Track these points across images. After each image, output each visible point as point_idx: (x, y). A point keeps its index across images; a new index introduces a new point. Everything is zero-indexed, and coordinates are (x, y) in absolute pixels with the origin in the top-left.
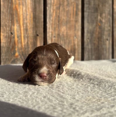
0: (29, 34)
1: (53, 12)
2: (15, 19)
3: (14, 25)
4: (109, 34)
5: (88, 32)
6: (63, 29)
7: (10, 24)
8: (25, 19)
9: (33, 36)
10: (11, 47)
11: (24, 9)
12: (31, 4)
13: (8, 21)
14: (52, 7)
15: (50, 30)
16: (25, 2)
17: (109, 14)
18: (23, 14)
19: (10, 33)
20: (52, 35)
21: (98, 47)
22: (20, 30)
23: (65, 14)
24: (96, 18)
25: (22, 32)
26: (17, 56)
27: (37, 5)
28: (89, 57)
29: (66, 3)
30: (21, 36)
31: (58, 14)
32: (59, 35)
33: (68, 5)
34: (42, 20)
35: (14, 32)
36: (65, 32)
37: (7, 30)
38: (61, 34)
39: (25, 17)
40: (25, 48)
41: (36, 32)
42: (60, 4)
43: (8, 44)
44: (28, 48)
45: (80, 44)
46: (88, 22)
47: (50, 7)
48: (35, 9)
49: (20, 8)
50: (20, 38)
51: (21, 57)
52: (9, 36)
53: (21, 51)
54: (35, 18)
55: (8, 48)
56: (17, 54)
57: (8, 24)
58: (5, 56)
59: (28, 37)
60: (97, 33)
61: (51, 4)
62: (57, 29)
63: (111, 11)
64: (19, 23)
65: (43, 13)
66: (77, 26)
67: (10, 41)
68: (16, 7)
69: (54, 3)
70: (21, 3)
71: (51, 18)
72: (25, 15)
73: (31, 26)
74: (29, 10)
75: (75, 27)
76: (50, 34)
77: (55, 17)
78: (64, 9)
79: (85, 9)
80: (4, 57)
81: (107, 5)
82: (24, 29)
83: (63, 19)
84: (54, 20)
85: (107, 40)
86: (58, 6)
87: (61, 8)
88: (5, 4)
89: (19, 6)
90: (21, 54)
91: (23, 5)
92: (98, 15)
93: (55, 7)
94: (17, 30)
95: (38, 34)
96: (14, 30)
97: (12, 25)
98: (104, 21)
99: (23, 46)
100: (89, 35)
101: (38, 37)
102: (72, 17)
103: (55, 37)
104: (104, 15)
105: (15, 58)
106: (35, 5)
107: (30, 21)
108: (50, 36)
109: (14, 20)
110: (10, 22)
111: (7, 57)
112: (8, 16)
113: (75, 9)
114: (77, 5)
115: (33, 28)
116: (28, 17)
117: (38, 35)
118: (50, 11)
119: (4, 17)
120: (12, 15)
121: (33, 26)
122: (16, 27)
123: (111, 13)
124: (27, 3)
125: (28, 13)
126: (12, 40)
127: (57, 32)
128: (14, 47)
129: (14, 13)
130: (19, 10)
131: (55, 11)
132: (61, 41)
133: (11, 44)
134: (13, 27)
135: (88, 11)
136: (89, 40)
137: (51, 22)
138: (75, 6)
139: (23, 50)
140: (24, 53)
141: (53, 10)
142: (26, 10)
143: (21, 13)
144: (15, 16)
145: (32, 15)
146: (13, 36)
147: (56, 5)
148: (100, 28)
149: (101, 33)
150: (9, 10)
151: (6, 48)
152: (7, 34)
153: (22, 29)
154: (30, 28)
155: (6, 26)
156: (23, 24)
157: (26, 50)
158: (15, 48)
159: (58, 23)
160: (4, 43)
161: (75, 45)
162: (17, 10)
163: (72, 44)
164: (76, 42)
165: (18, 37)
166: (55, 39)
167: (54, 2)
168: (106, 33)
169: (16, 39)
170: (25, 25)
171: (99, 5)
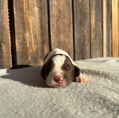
0: (38, 40)
1: (55, 23)
2: (26, 27)
3: (26, 33)
4: (88, 41)
5: (77, 39)
6: (62, 37)
7: (23, 32)
8: (34, 28)
9: (41, 42)
10: (24, 52)
11: (33, 19)
12: (38, 15)
13: (21, 29)
14: (54, 19)
15: (53, 38)
16: (34, 13)
17: (88, 26)
18: (32, 24)
19: (23, 40)
20: (55, 41)
21: (83, 50)
22: (31, 37)
23: (63, 25)
24: (81, 29)
25: (33, 39)
26: (30, 60)
27: (43, 16)
28: (78, 58)
29: (63, 16)
30: (32, 42)
31: (58, 25)
32: (59, 41)
33: (64, 18)
34: (47, 29)
35: (26, 39)
36: (63, 39)
37: (20, 37)
38: (61, 41)
39: (34, 26)
40: (36, 53)
41: (43, 39)
42: (59, 17)
43: (22, 50)
44: (38, 52)
45: (73, 48)
46: (77, 32)
47: (53, 18)
48: (41, 20)
49: (30, 18)
50: (31, 44)
51: (32, 61)
52: (22, 42)
53: (32, 55)
54: (42, 27)
55: (22, 53)
56: (29, 58)
57: (21, 32)
58: (21, 60)
59: (37, 43)
60: (82, 40)
61: (53, 16)
62: (58, 36)
63: (89, 25)
64: (30, 31)
65: (47, 23)
66: (70, 35)
67: (24, 47)
68: (26, 17)
69: (55, 16)
70: (31, 14)
71: (54, 28)
72: (34, 24)
73: (39, 34)
74: (37, 20)
75: (69, 35)
76: (53, 40)
77: (56, 27)
78: (62, 21)
79: (75, 22)
80: (19, 62)
81: (87, 20)
82: (34, 37)
83: (62, 29)
84: (55, 29)
85: (87, 45)
86: (58, 18)
87: (60, 20)
88: (18, 14)
89: (29, 16)
90: (33, 58)
91: (32, 15)
92: (82, 27)
93: (56, 19)
94: (28, 37)
95: (44, 40)
96: (26, 38)
97: (24, 33)
98: (85, 31)
99: (34, 51)
100: (78, 41)
101: (45, 43)
102: (67, 28)
103: (56, 43)
104: (85, 27)
105: (28, 62)
106: (41, 16)
107: (38, 30)
108: (54, 42)
109: (26, 29)
110: (23, 30)
111: (22, 61)
112: (21, 25)
113: (69, 22)
114: (70, 19)
115: (41, 35)
116: (37, 26)
117: (44, 42)
118: (52, 22)
119: (17, 25)
120: (24, 24)
121: (40, 34)
122: (27, 35)
123: (89, 26)
124: (35, 14)
125: (36, 23)
126: (25, 46)
127: (58, 39)
128: (26, 53)
129: (26, 22)
130: (29, 20)
131: (55, 22)
132: (61, 46)
133: (24, 50)
134: (25, 34)
135: (76, 23)
136: (77, 46)
137: (54, 31)
138: (68, 19)
139: (34, 54)
140: (35, 57)
141: (55, 21)
142: (35, 20)
143: (31, 22)
144: (26, 25)
145: (39, 24)
146: (25, 42)
147: (56, 17)
148: (84, 36)
149: (84, 40)
150: (21, 19)
151: (20, 53)
152: (21, 41)
153: (32, 36)
154: (39, 36)
155: (19, 33)
156: (33, 32)
157: (37, 54)
158: (28, 53)
159: (58, 32)
160: (19, 48)
161: (69, 49)
162: (27, 19)
163: (68, 49)
164: (70, 47)
165: (29, 43)
166: (57, 45)
167: (55, 14)
168: (87, 40)
169: (28, 45)
170: (34, 33)
171: (82, 20)
